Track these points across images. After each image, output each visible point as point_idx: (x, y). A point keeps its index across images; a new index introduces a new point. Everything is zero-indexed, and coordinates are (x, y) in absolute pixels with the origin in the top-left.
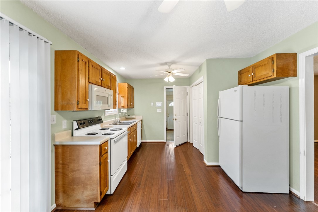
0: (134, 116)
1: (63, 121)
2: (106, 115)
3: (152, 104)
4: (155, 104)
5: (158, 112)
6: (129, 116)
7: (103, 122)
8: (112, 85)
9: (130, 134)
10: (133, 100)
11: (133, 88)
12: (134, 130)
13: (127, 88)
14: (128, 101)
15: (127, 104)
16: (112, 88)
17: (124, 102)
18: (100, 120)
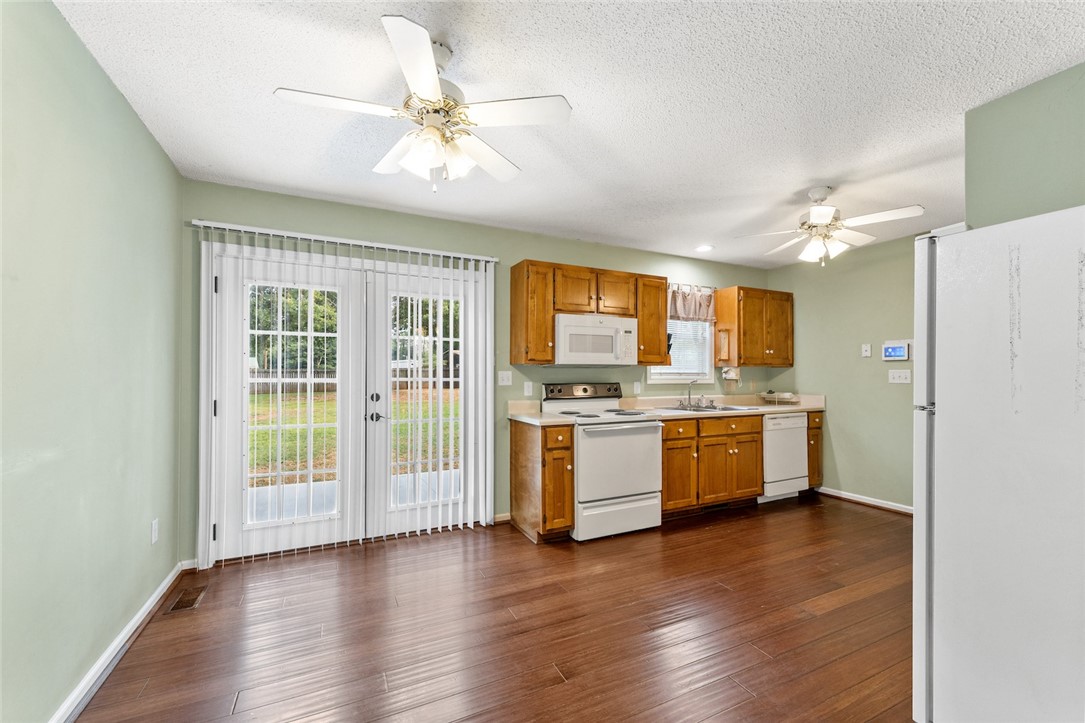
0: (787, 396)
1: (526, 383)
2: (649, 382)
3: (866, 350)
4: (876, 349)
5: (891, 381)
6: (770, 392)
7: (639, 398)
8: (644, 305)
9: (692, 438)
10: (786, 337)
11: (788, 298)
12: (730, 432)
13: (739, 301)
14: (745, 343)
15: (739, 354)
16: (640, 313)
17: (730, 347)
18: (616, 390)
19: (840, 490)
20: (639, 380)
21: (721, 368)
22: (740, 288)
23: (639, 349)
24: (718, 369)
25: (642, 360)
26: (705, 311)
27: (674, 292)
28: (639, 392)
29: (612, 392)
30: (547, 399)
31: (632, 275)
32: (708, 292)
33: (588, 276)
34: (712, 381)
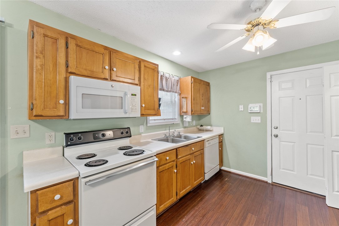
0: (209, 127)
1: (47, 133)
2: (149, 125)
3: (241, 108)
4: (246, 107)
5: (252, 121)
6: (202, 126)
7: (143, 135)
8: (145, 79)
9: (173, 161)
10: (208, 102)
11: (208, 84)
12: (192, 152)
13: (192, 83)
14: (194, 104)
15: (192, 109)
16: (142, 84)
17: (188, 106)
18: (127, 133)
19: (230, 168)
20: (143, 124)
21: (183, 116)
22: (192, 77)
23: (141, 106)
24: (182, 116)
25: (143, 113)
26: (176, 88)
27: (161, 76)
28: (143, 131)
29: (125, 134)
30: (67, 145)
31: (137, 58)
32: (177, 78)
33: (102, 51)
34: (179, 122)
